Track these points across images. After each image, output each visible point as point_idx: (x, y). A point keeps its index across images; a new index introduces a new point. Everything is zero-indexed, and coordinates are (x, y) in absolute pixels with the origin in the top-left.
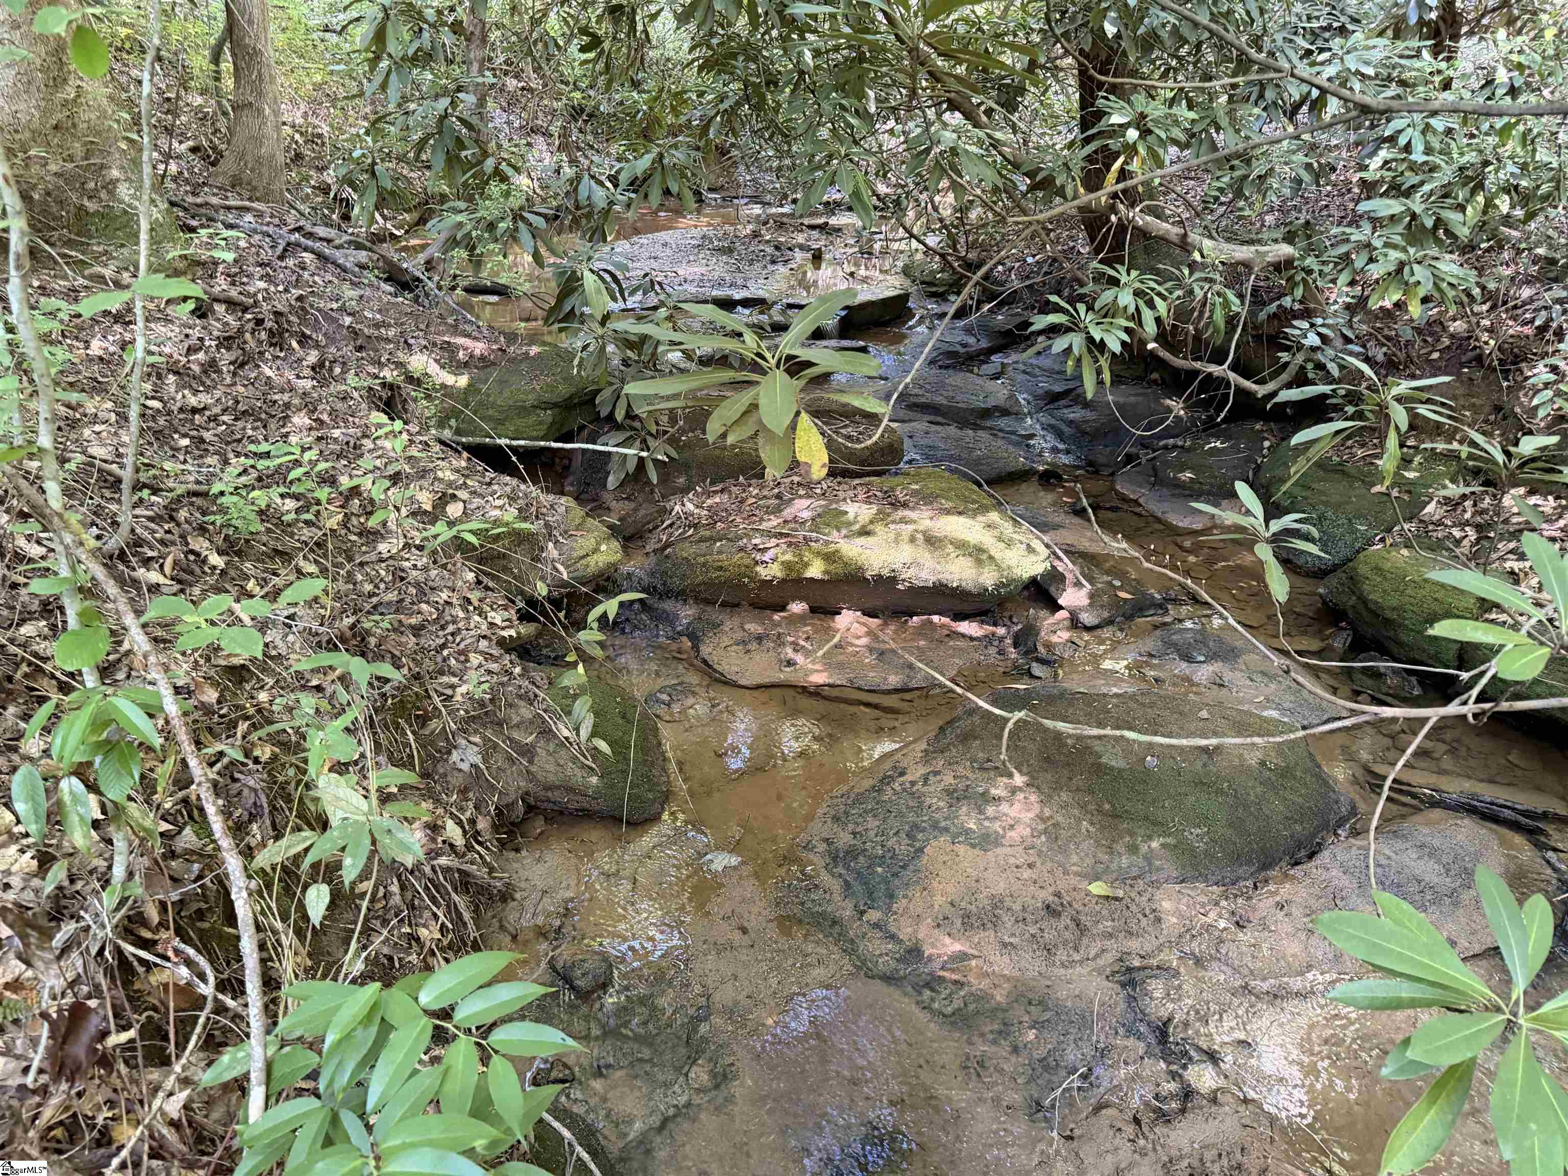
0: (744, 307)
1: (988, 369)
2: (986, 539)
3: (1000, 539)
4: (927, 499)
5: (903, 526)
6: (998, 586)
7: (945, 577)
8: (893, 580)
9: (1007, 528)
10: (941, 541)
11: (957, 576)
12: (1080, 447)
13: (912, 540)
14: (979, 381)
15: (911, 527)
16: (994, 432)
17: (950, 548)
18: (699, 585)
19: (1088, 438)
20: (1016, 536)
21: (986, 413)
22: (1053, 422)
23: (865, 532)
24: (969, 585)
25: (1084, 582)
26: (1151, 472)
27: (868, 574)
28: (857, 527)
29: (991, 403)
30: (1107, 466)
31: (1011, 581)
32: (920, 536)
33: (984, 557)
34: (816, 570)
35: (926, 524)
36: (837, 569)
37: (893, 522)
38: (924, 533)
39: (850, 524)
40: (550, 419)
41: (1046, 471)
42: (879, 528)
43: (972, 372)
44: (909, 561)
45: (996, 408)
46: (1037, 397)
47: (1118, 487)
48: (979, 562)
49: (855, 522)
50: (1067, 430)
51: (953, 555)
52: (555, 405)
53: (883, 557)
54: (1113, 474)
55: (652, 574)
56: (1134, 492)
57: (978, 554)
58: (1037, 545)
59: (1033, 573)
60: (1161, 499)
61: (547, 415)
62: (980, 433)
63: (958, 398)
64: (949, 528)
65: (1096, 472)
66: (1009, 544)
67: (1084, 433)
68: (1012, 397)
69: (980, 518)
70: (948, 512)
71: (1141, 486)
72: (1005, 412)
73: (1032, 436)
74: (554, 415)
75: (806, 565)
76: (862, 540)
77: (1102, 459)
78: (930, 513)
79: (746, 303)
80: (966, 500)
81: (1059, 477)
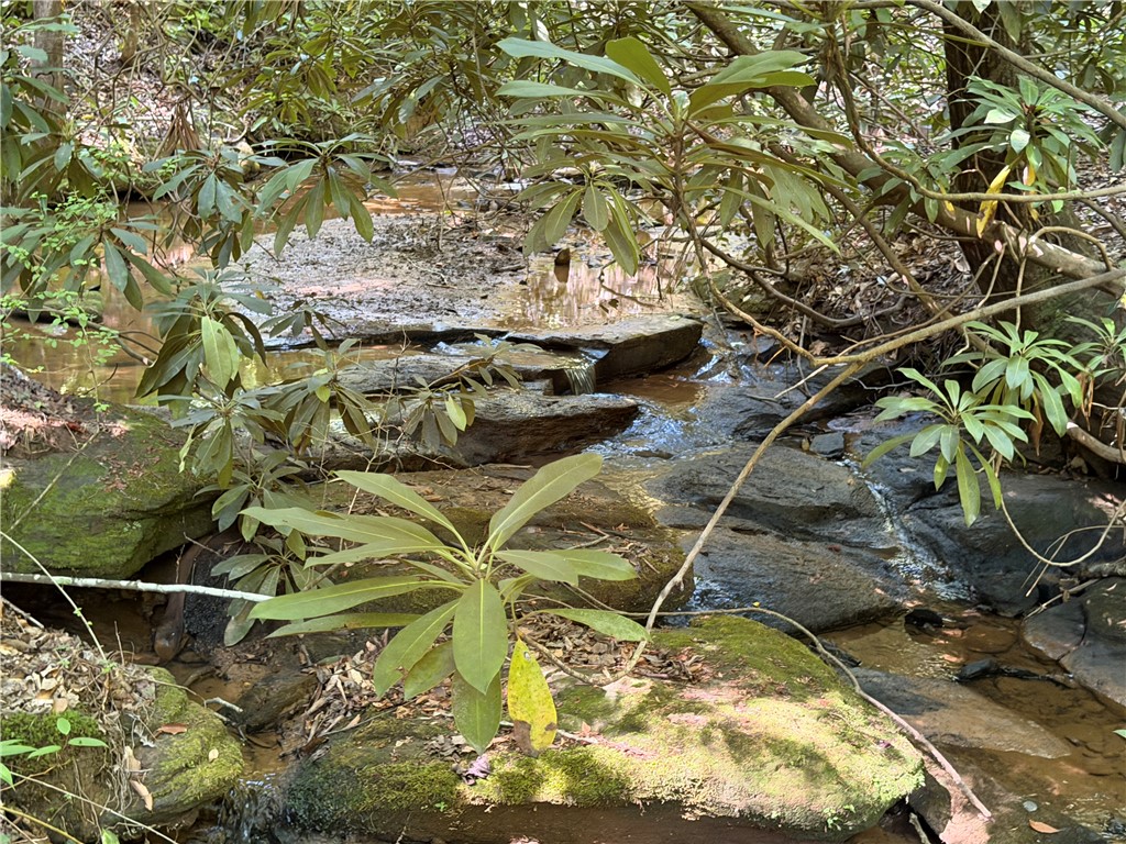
0: (449, 342)
1: (823, 442)
2: (821, 737)
3: (843, 737)
4: (728, 668)
5: (690, 716)
6: (843, 817)
7: (757, 802)
8: (676, 806)
9: (856, 717)
10: (750, 740)
11: (775, 802)
12: (967, 570)
13: (706, 739)
14: (810, 462)
15: (703, 719)
16: (836, 544)
17: (766, 755)
18: (365, 813)
19: (979, 557)
20: (869, 731)
21: (823, 514)
22: (925, 529)
23: (632, 725)
24: (796, 817)
25: (979, 805)
26: (1078, 615)
27: (637, 798)
28: (619, 716)
29: (828, 499)
30: (1009, 603)
31: (862, 808)
32: (718, 734)
33: (821, 766)
34: (553, 790)
35: (728, 712)
36: (588, 787)
37: (677, 710)
38: (726, 727)
39: (607, 711)
40: (139, 536)
41: (917, 611)
42: (653, 719)
43: (800, 446)
44: (700, 775)
45: (837, 507)
46: (899, 490)
47: (1029, 638)
48: (812, 776)
49: (618, 708)
50: (946, 543)
51: (772, 766)
52: (149, 514)
53: (660, 771)
54: (1019, 616)
55: (291, 793)
56: (1052, 646)
57: (810, 762)
58: (902, 745)
59: (897, 794)
60: (1095, 660)
61: (134, 531)
62: (814, 546)
63: (779, 490)
64: (764, 720)
65: (995, 612)
66: (858, 743)
67: (974, 549)
68: (860, 488)
69: (813, 702)
70: (763, 692)
71: (1062, 638)
72: (850, 513)
73: (892, 552)
74: (145, 531)
75: (538, 781)
76: (628, 740)
77: (1001, 592)
78: (735, 694)
79: (452, 337)
80: (789, 671)
81: (937, 622)
